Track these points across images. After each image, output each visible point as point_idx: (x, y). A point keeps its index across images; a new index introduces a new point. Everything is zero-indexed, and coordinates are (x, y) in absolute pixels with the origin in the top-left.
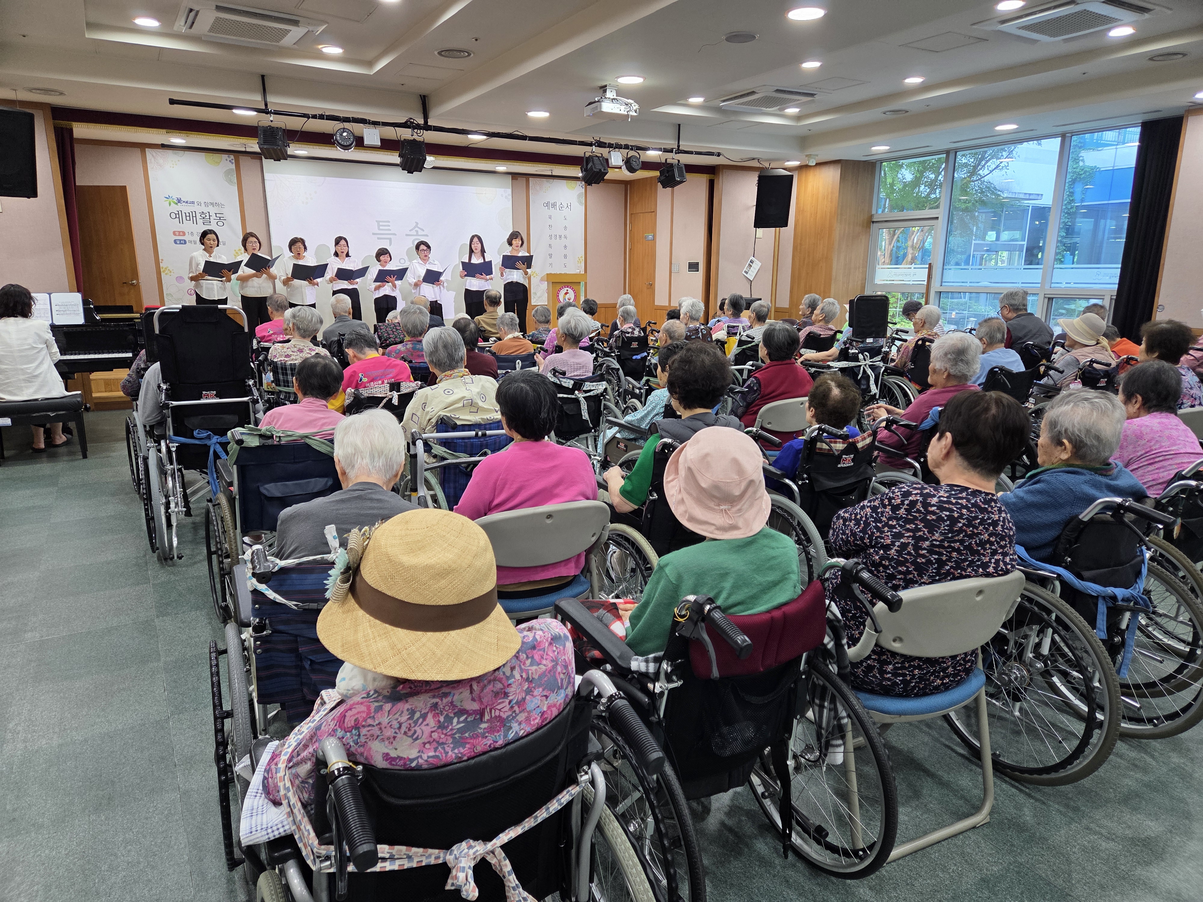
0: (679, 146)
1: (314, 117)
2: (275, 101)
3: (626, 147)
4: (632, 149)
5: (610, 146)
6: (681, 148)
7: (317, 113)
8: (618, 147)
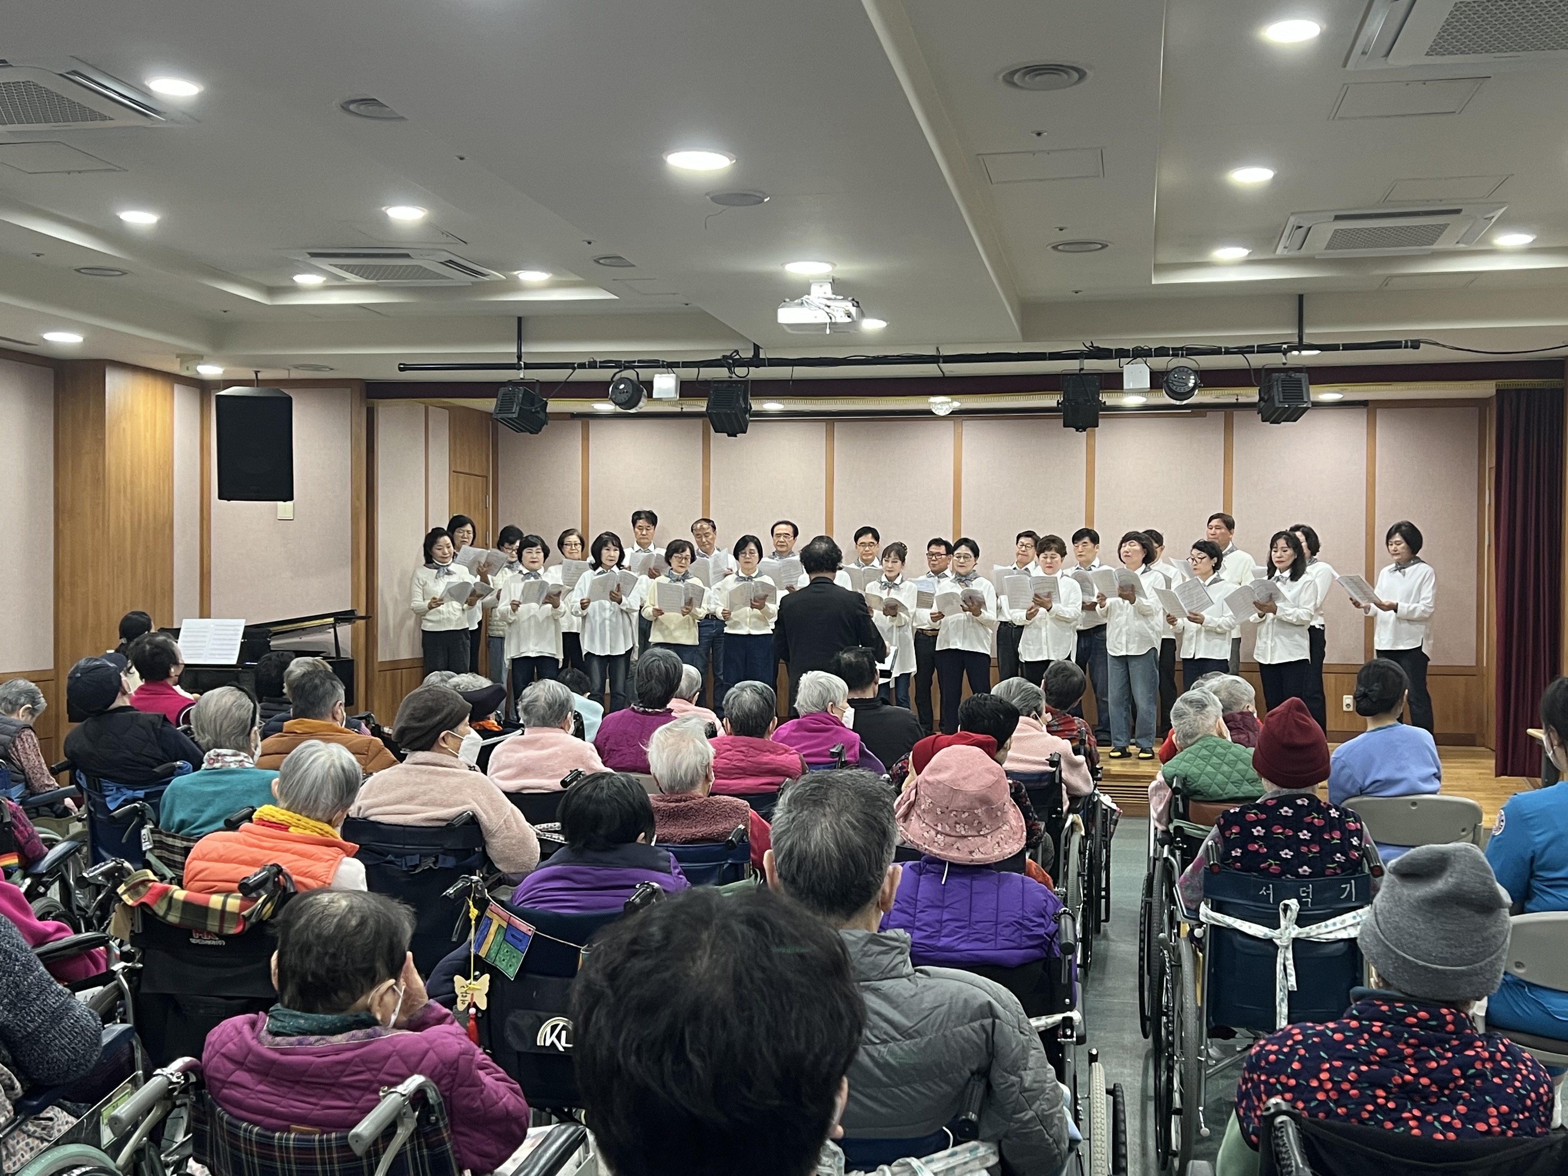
0: (1301, 338)
1: (582, 366)
2: (534, 349)
3: (1161, 352)
4: (1175, 355)
5: (1121, 353)
6: (1306, 341)
7: (585, 360)
8: (1139, 353)
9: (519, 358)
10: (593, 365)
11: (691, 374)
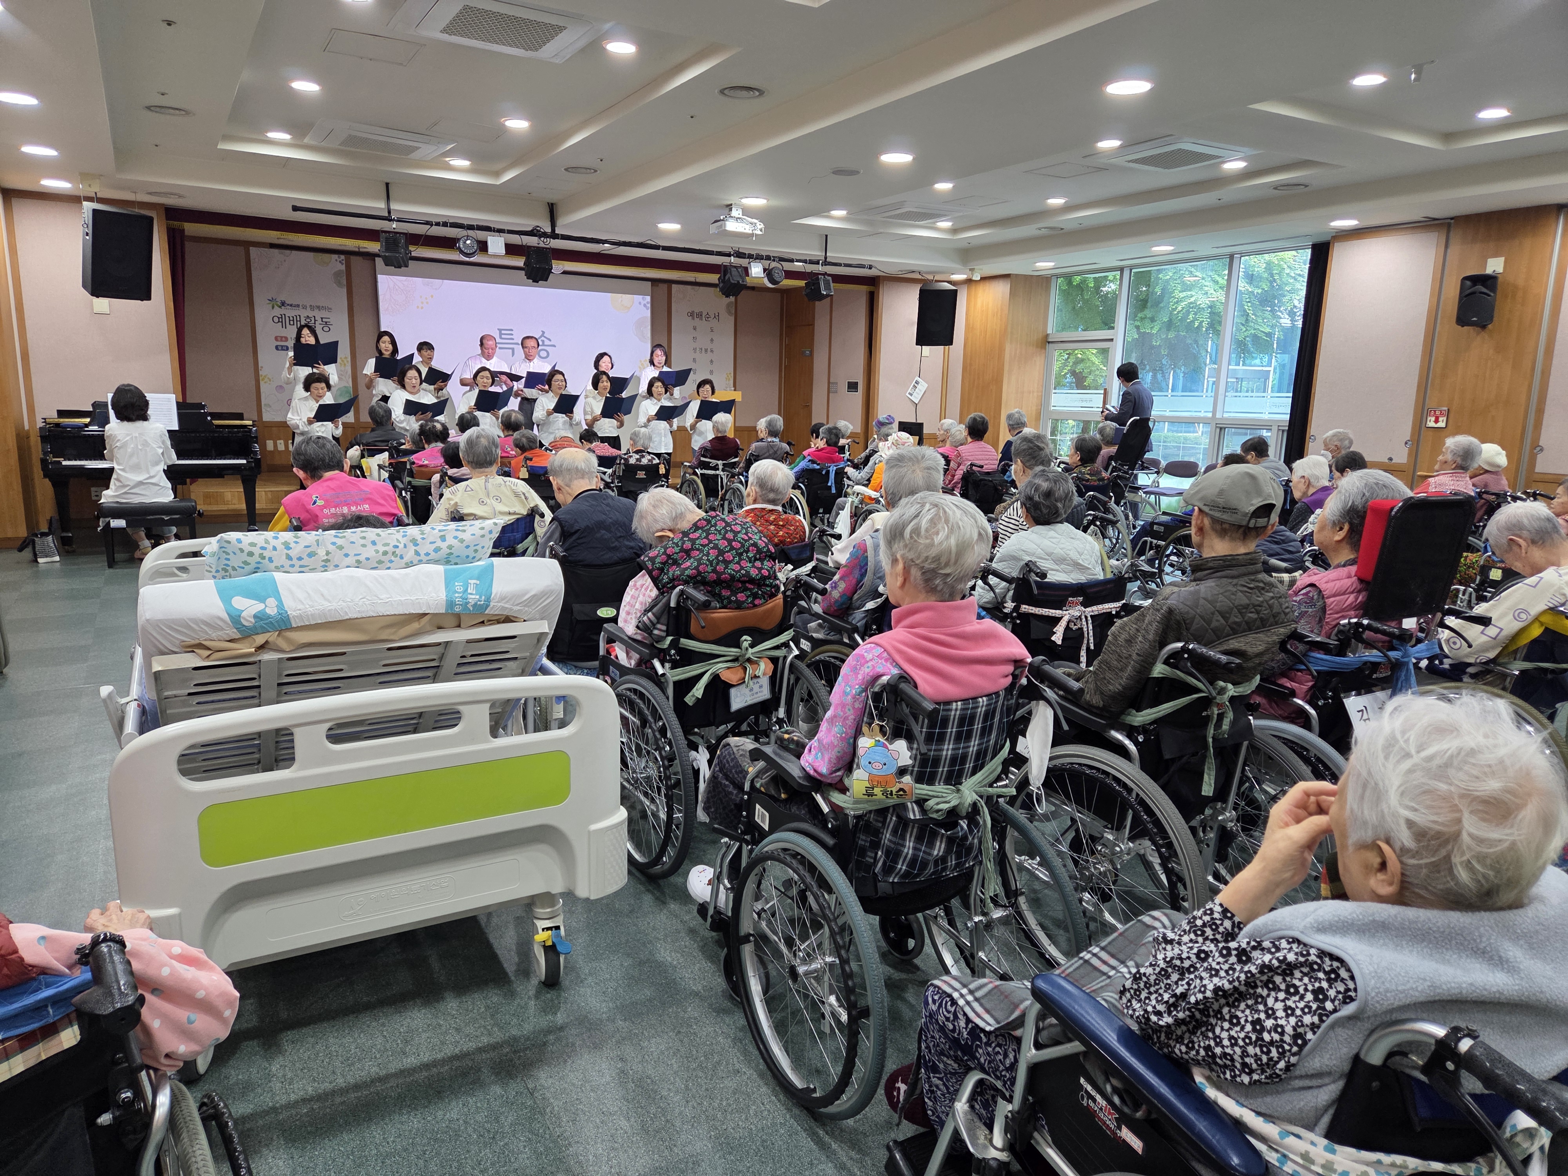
1: (438, 224)
2: (399, 208)
3: (768, 258)
4: (774, 260)
5: (750, 256)
6: (826, 259)
7: (441, 220)
8: (759, 258)
9: (389, 212)
10: (445, 224)
11: (516, 239)
